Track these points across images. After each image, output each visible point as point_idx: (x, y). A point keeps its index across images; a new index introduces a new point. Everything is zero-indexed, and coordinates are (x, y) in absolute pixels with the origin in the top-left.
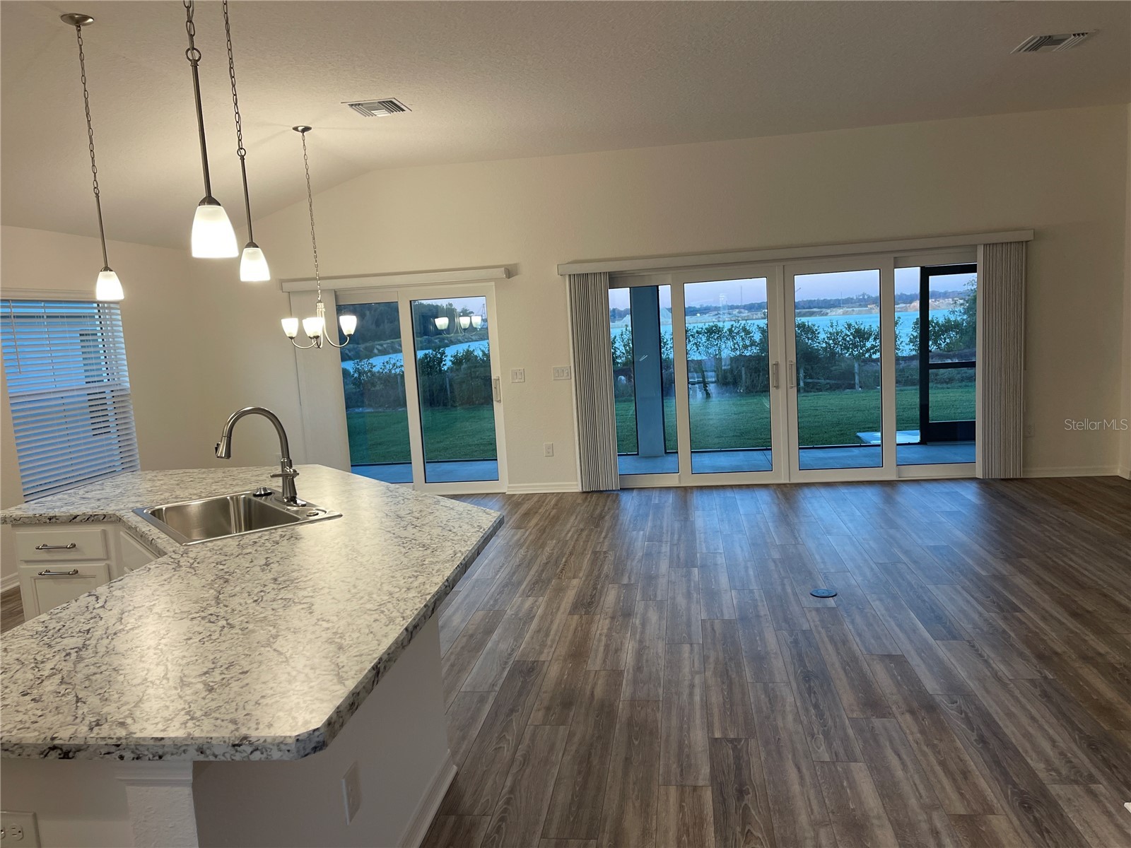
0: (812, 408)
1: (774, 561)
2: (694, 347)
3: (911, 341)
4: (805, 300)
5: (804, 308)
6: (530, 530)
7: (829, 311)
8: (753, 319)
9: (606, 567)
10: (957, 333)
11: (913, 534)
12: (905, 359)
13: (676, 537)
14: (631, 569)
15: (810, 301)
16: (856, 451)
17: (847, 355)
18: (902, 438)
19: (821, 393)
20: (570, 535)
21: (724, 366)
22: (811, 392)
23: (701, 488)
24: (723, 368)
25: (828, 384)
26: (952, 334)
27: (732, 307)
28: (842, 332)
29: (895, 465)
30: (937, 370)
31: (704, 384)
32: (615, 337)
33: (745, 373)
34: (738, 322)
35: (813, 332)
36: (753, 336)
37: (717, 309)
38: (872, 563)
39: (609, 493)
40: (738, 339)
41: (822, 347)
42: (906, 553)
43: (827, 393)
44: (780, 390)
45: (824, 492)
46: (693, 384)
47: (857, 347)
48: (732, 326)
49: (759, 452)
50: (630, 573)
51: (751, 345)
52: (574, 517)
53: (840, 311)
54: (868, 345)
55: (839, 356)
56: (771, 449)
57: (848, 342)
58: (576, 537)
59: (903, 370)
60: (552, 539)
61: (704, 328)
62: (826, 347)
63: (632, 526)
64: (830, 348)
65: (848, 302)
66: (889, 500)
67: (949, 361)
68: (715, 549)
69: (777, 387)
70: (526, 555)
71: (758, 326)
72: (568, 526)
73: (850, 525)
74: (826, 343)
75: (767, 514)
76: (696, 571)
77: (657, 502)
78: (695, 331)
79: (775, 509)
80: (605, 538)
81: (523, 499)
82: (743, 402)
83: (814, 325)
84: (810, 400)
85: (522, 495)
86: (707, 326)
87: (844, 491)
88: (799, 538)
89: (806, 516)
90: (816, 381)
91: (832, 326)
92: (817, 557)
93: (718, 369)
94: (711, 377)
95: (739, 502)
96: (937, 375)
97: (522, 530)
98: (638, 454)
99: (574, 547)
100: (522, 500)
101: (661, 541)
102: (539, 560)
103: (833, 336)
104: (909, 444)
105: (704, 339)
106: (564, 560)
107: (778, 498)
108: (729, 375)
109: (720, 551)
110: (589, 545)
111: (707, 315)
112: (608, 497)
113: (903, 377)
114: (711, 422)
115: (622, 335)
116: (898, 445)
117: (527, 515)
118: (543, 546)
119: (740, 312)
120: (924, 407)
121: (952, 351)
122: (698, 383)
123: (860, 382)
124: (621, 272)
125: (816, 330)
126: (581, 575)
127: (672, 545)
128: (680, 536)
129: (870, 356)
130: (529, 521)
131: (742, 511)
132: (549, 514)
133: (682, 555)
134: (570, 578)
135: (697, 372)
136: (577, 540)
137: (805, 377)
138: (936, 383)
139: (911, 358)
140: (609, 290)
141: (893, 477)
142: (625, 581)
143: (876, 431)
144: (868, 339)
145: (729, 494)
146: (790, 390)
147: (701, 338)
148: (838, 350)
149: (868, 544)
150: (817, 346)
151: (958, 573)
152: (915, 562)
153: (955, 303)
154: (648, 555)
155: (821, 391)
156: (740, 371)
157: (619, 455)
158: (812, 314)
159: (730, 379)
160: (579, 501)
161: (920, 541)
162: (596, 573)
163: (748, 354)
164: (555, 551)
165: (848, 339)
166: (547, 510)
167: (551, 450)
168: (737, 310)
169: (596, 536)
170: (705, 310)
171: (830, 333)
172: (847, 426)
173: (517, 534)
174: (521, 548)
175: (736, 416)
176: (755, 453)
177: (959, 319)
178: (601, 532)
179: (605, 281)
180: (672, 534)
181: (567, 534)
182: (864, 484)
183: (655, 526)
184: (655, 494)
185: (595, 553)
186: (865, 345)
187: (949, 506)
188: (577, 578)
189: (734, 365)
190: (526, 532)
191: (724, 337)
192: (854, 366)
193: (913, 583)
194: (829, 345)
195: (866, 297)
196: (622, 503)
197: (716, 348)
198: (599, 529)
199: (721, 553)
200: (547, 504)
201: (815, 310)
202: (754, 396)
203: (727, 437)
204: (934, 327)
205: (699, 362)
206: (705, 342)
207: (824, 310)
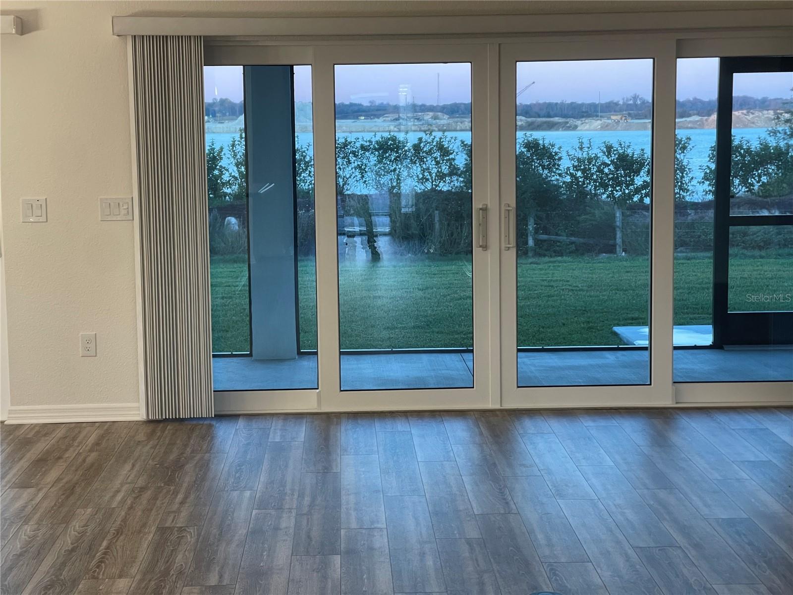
0: (545, 283)
1: (469, 542)
2: (357, 173)
3: (706, 178)
4: (541, 102)
5: (539, 116)
6: (44, 490)
7: (578, 122)
8: (455, 130)
9: (180, 557)
10: (778, 168)
11: (694, 498)
12: (695, 206)
13: (307, 500)
14: (225, 559)
15: (550, 106)
16: (610, 358)
17: (604, 196)
18: (683, 336)
19: (559, 258)
20: (119, 497)
21: (406, 207)
22: (545, 256)
23: (356, 416)
24: (403, 210)
25: (572, 243)
26: (772, 168)
27: (424, 109)
28: (597, 158)
29: (671, 382)
30: (746, 227)
31: (370, 237)
32: (222, 149)
33: (440, 221)
34: (431, 134)
35: (551, 157)
36: (454, 159)
37: (396, 109)
38: (627, 546)
39: (195, 422)
40: (430, 163)
41: (564, 183)
42: (685, 530)
43: (569, 259)
44: (489, 251)
45: (556, 425)
46: (351, 235)
47: (620, 184)
48: (420, 139)
49: (453, 356)
50: (222, 567)
51: (451, 174)
52: (128, 467)
53: (597, 123)
54: (639, 181)
55: (591, 199)
56: (472, 351)
57: (607, 175)
58: (129, 502)
59: (691, 226)
60: (85, 507)
61: (374, 140)
62: (572, 182)
63: (232, 480)
64: (577, 184)
65: (609, 108)
66: (660, 441)
67: (765, 213)
68: (372, 523)
69: (485, 247)
70: (35, 536)
71: (463, 142)
72: (117, 483)
73: (594, 481)
74: (572, 175)
75: (461, 461)
76: (337, 559)
77: (278, 439)
78: (358, 145)
79: (475, 453)
80: (182, 503)
81: (38, 432)
82: (434, 269)
83: (553, 146)
84: (541, 269)
85: (36, 425)
86: (378, 138)
87: (589, 425)
88: (512, 503)
89: (524, 466)
90: (553, 237)
91: (581, 149)
92: (540, 536)
93: (394, 212)
94: (382, 224)
95: (416, 441)
96: (745, 234)
97: (29, 490)
98: (250, 355)
99: (125, 520)
100: (34, 436)
101: (280, 508)
102: (57, 545)
103: (583, 165)
104: (695, 347)
105: (373, 159)
106: (105, 544)
107: (481, 434)
108: (413, 223)
109: (379, 526)
110: (152, 518)
111: (381, 119)
112: (192, 430)
113: (692, 237)
114: (379, 302)
115: (233, 145)
116: (676, 348)
117: (42, 463)
118: (67, 520)
119: (435, 118)
120: (721, 288)
121: (770, 196)
122: (361, 234)
123: (623, 242)
124: (226, 39)
125: (556, 154)
126: (134, 571)
127: (299, 515)
128: (314, 499)
129: (641, 200)
130: (44, 474)
131: (420, 456)
132: (84, 461)
133: (316, 533)
134: (112, 578)
135: (359, 216)
136: (131, 508)
137: (536, 231)
138: (744, 248)
139: (704, 206)
140: (205, 67)
141: (666, 401)
142: (213, 580)
143: (644, 324)
144: (637, 172)
145: (401, 426)
146: (505, 253)
147: (368, 158)
148: (590, 187)
149: (623, 514)
150: (558, 180)
151: (764, 564)
152: (697, 546)
153: (778, 118)
154: (256, 533)
155: (562, 255)
156: (431, 217)
157: (214, 356)
158: (551, 126)
159: (415, 230)
160: (141, 437)
161: (705, 511)
162: (161, 566)
163: (445, 189)
164: (89, 529)
165: (606, 170)
166: (79, 454)
167: (92, 345)
168: (431, 114)
169: (166, 500)
170: (377, 110)
171: (579, 160)
172: (598, 315)
173: (19, 497)
174: (26, 522)
175: (420, 294)
176: (447, 357)
177: (782, 144)
178: (176, 493)
179: (197, 51)
180: (301, 496)
181: (114, 496)
182: (620, 413)
183: (272, 482)
184: (276, 425)
185: (163, 531)
186: (632, 182)
187: (754, 451)
188: (126, 577)
189: (421, 206)
190: (36, 495)
191: (406, 158)
192: (615, 217)
193: (692, 581)
194: (577, 179)
195: (639, 102)
196: (217, 441)
197: (393, 176)
198: (172, 488)
199: (381, 529)
200: (80, 443)
201: (556, 119)
202: (452, 260)
203: (404, 328)
204: (743, 156)
205: (364, 199)
206: (375, 165)
207: (572, 121)
